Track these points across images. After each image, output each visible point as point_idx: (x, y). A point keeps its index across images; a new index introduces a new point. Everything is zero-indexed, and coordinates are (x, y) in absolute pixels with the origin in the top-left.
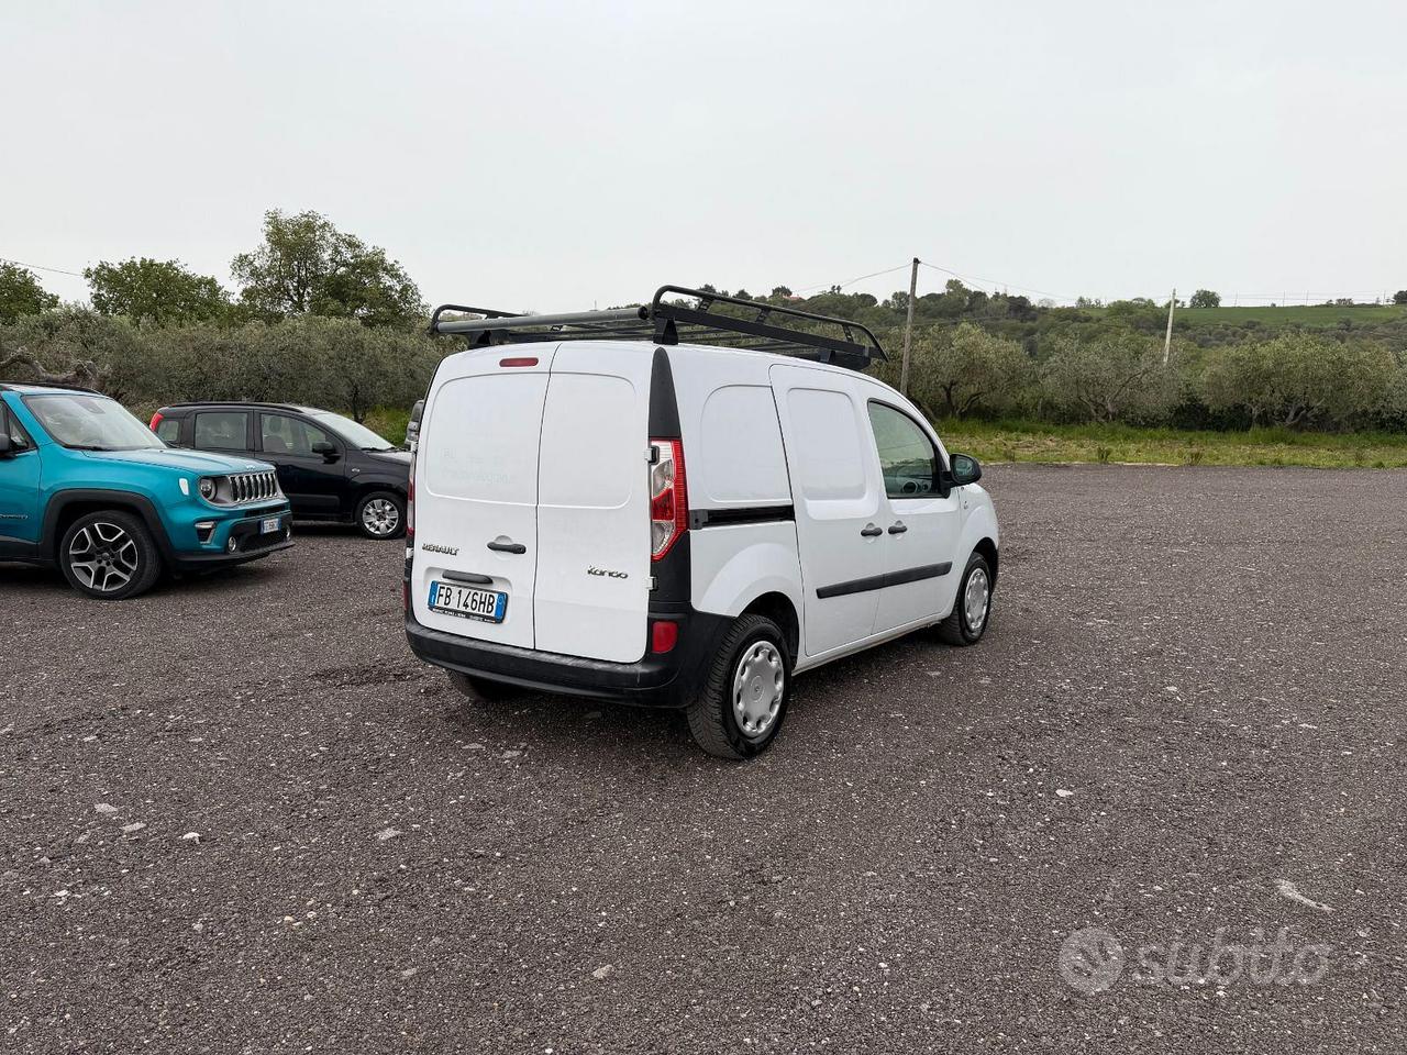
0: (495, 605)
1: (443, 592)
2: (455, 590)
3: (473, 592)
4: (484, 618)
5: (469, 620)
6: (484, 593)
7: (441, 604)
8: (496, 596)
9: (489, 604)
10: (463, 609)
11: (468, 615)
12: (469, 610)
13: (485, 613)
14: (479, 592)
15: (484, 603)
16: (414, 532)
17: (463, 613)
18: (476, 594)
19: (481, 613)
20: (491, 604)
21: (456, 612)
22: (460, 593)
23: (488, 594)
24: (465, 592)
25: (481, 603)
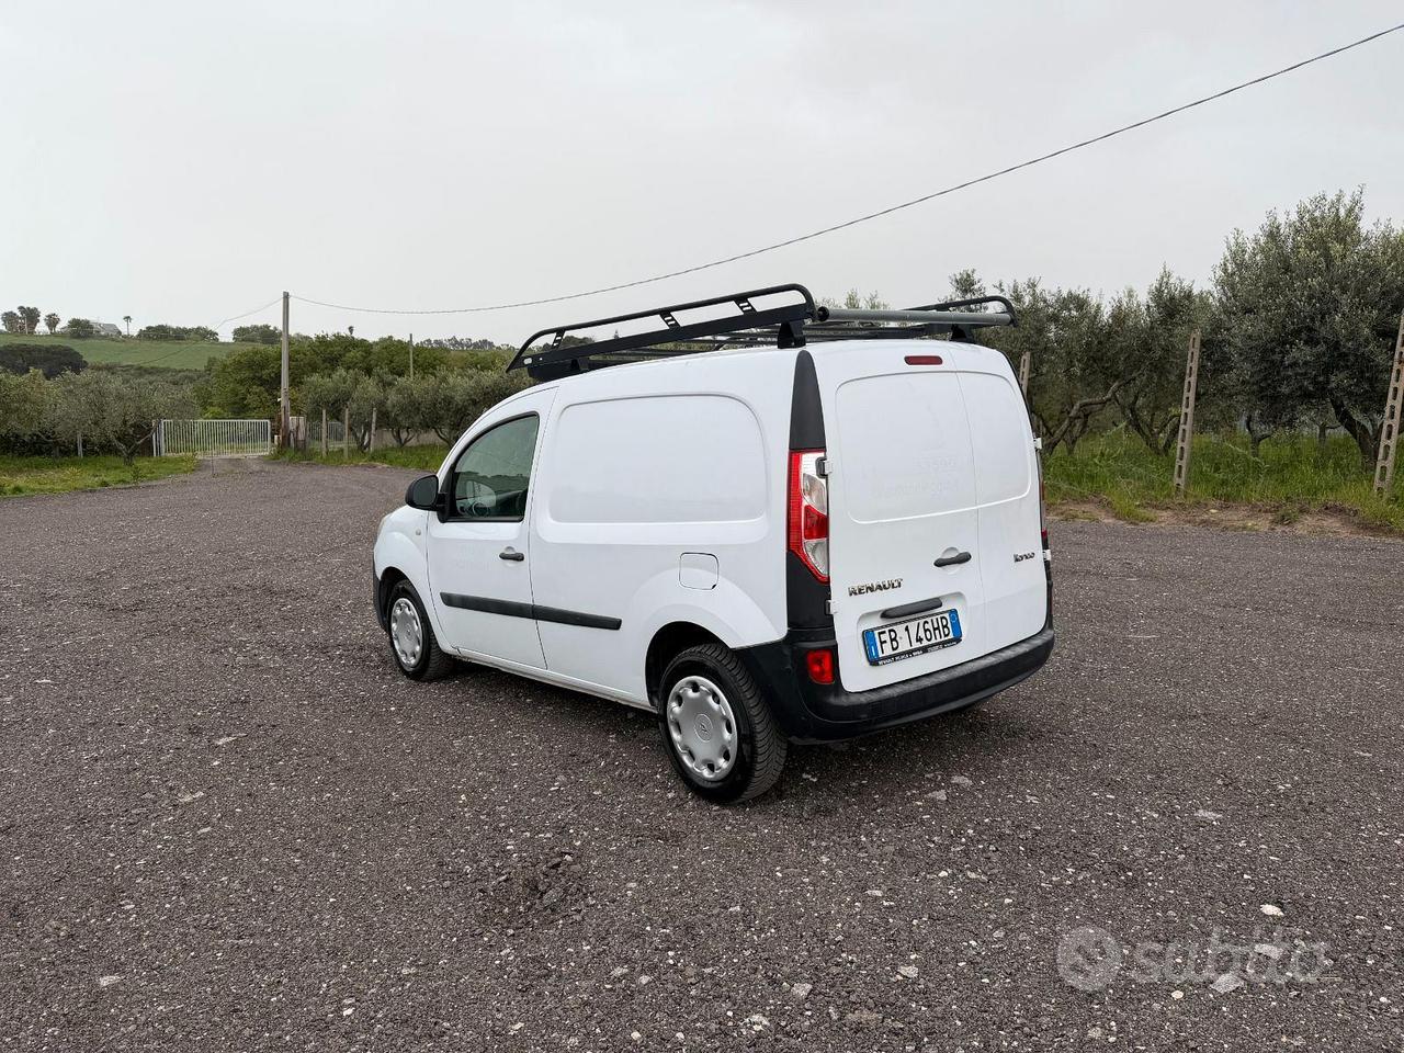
0: (949, 625)
1: (885, 637)
2: (900, 629)
3: (922, 622)
4: (943, 644)
5: (927, 654)
6: (934, 618)
7: (888, 651)
8: (947, 615)
9: (944, 627)
10: (918, 645)
11: (925, 650)
12: (925, 643)
13: (943, 639)
14: (929, 620)
15: (938, 628)
16: (829, 578)
17: (918, 649)
18: (926, 622)
19: (939, 640)
20: (946, 626)
21: (910, 653)
22: (907, 629)
23: (939, 617)
24: (913, 626)
25: (935, 629)
